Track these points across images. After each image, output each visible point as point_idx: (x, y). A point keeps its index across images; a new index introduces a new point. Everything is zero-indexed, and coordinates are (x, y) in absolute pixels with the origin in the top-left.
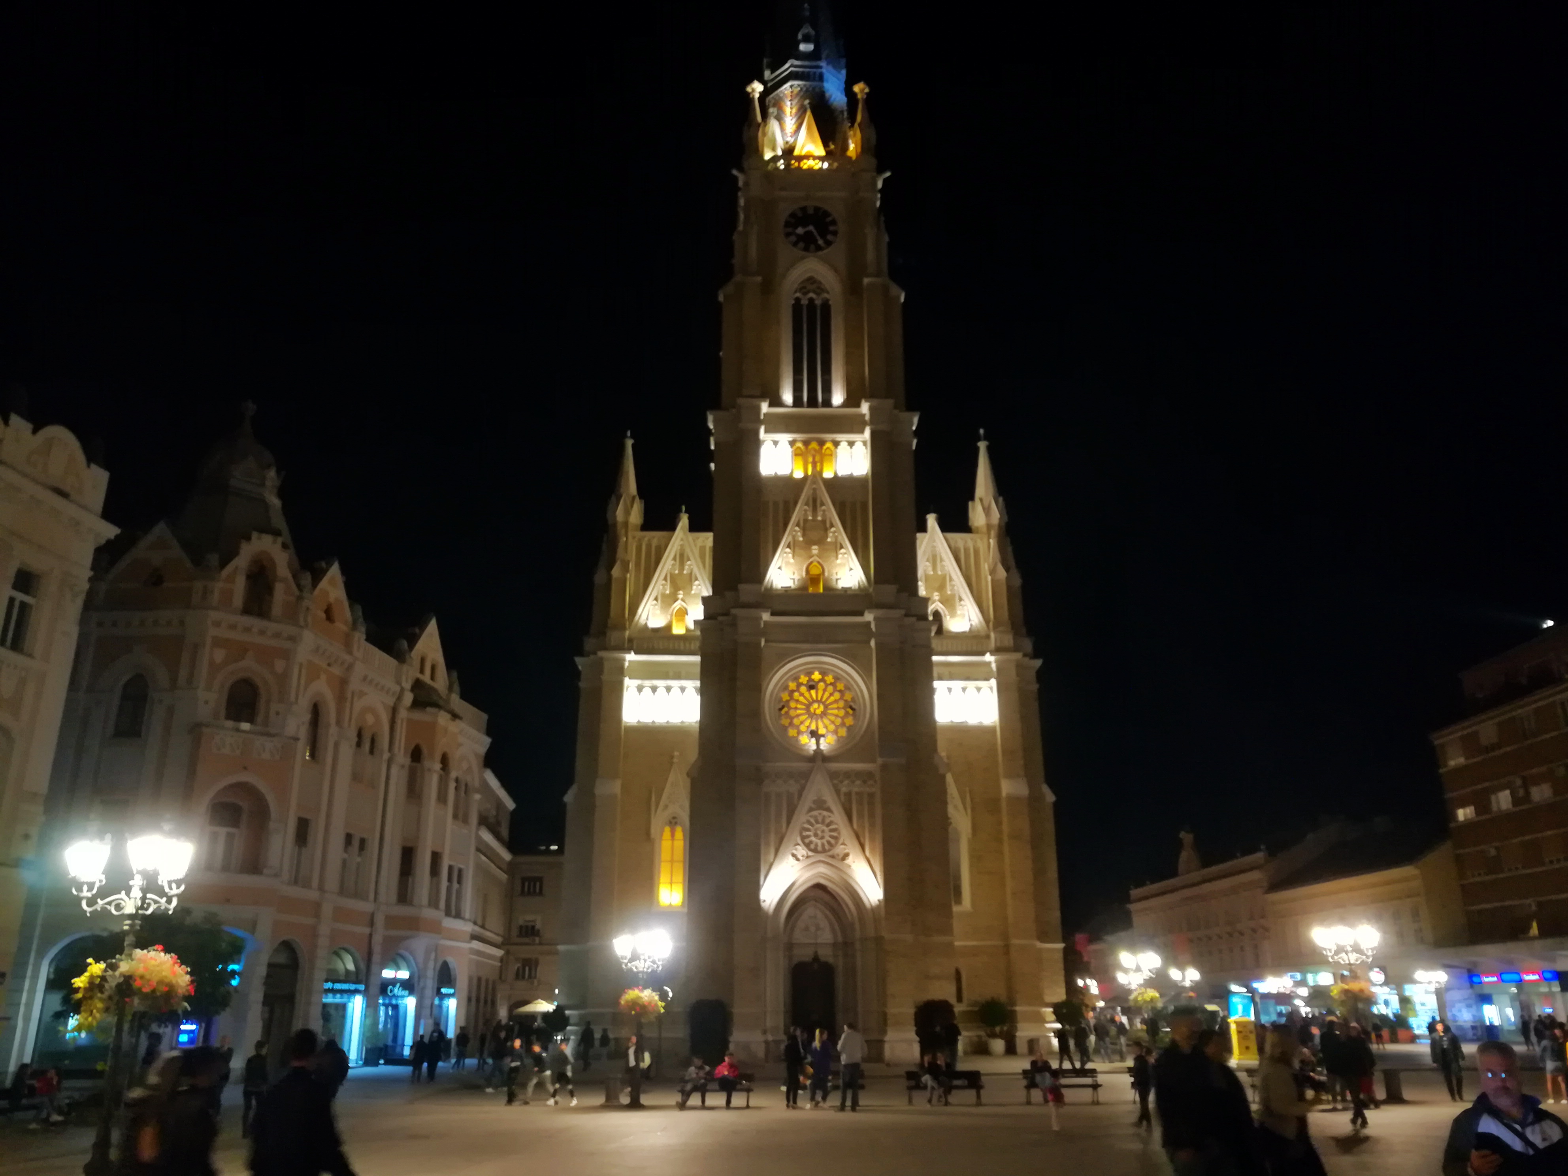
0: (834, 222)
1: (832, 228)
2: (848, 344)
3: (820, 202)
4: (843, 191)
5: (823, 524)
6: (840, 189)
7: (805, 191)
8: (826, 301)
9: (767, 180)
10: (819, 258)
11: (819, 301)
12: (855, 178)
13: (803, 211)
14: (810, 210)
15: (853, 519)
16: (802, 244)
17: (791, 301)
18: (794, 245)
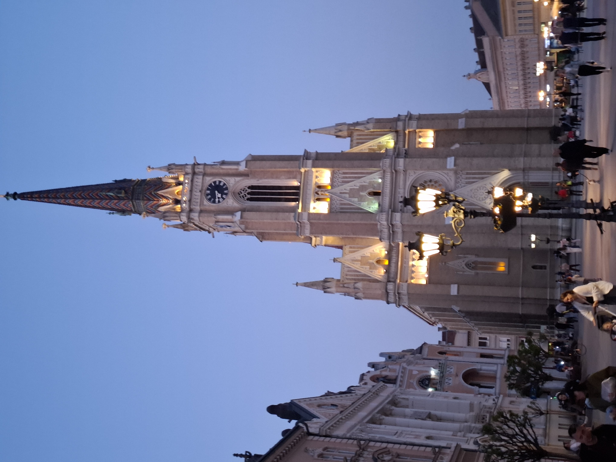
1: (217, 183)
2: (272, 178)
3: (205, 188)
4: (201, 177)
5: (351, 189)
6: (199, 180)
7: (199, 194)
8: (249, 188)
9: (191, 211)
10: (230, 189)
11: (249, 191)
12: (194, 173)
13: (208, 195)
14: (209, 192)
15: (350, 177)
16: (224, 196)
17: (248, 202)
18: (223, 199)
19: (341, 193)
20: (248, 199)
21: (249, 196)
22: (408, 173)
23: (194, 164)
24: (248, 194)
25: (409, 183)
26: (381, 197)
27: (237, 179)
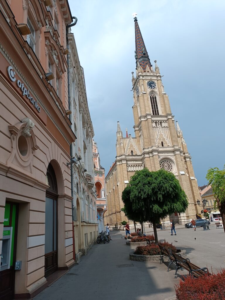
1: (155, 85)
2: (161, 104)
3: (152, 80)
4: (156, 79)
5: (162, 135)
6: (155, 78)
7: (150, 78)
8: (155, 97)
9: (143, 76)
10: (154, 90)
11: (154, 97)
12: (157, 77)
13: (150, 82)
14: (151, 82)
15: (167, 134)
16: (150, 87)
17: (150, 97)
18: (149, 87)
19: (160, 131)
20: (151, 97)
21: (152, 97)
22: (174, 156)
23: (160, 76)
24: (153, 97)
25: (169, 157)
26: (162, 147)
27: (158, 92)
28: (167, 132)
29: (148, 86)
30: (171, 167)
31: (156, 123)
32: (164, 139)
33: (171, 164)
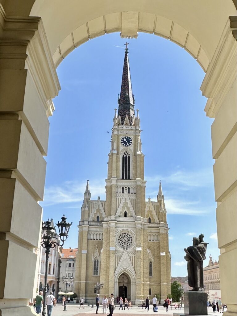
0: (131, 140)
1: (131, 141)
3: (128, 136)
4: (134, 134)
5: (128, 203)
7: (126, 133)
8: (129, 156)
9: (118, 130)
10: (128, 147)
13: (125, 137)
15: (133, 203)
16: (125, 145)
17: (122, 156)
18: (123, 145)
19: (126, 198)
22: (135, 229)
24: (126, 156)
25: (130, 229)
26: (124, 217)
27: (133, 151)
28: (133, 201)
29: (122, 143)
30: (131, 241)
31: (123, 188)
32: (128, 208)
33: (131, 238)
